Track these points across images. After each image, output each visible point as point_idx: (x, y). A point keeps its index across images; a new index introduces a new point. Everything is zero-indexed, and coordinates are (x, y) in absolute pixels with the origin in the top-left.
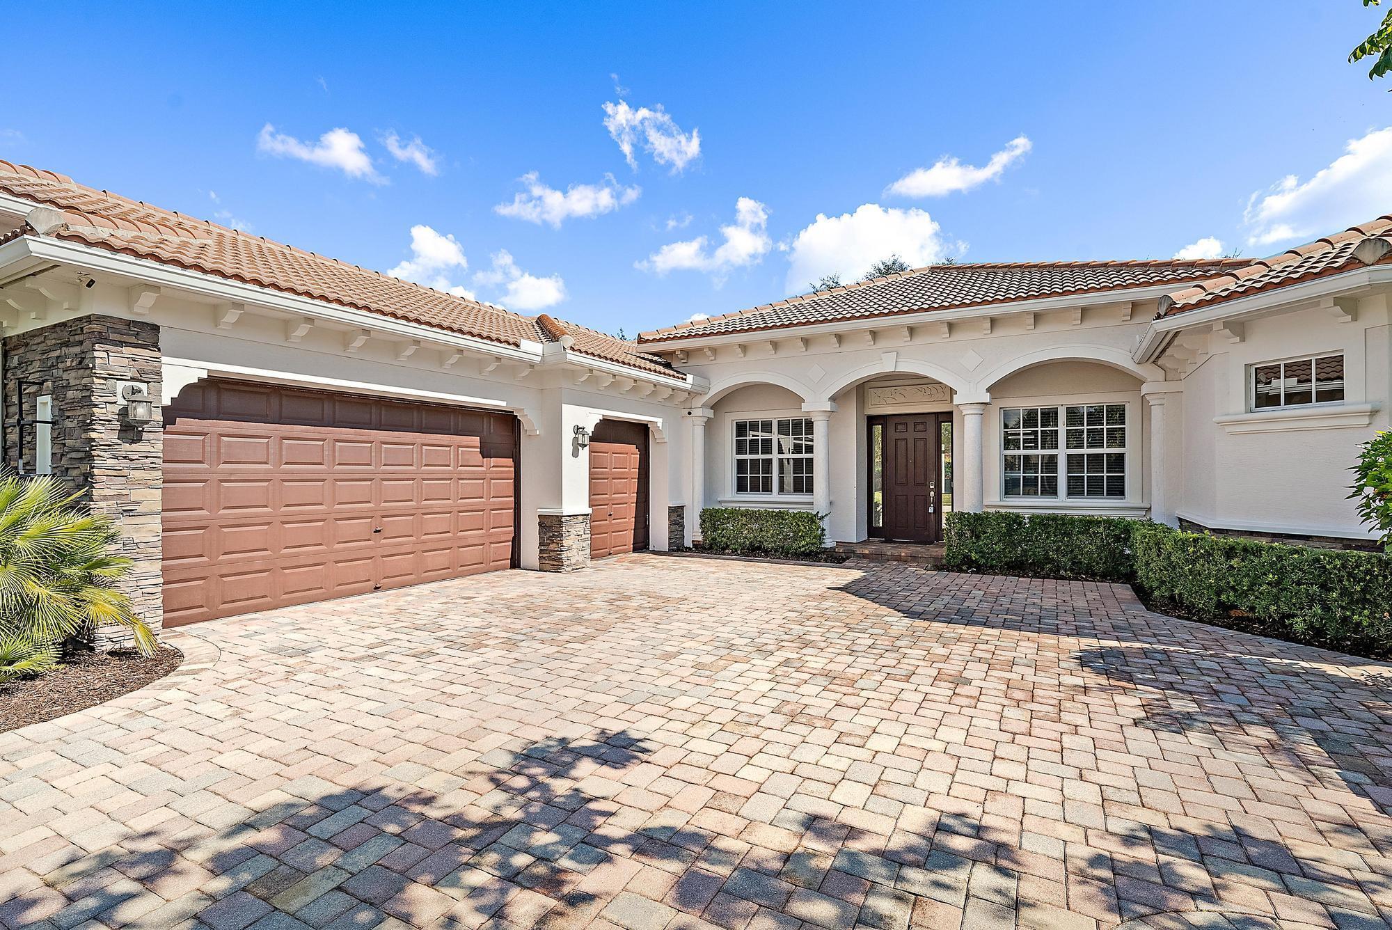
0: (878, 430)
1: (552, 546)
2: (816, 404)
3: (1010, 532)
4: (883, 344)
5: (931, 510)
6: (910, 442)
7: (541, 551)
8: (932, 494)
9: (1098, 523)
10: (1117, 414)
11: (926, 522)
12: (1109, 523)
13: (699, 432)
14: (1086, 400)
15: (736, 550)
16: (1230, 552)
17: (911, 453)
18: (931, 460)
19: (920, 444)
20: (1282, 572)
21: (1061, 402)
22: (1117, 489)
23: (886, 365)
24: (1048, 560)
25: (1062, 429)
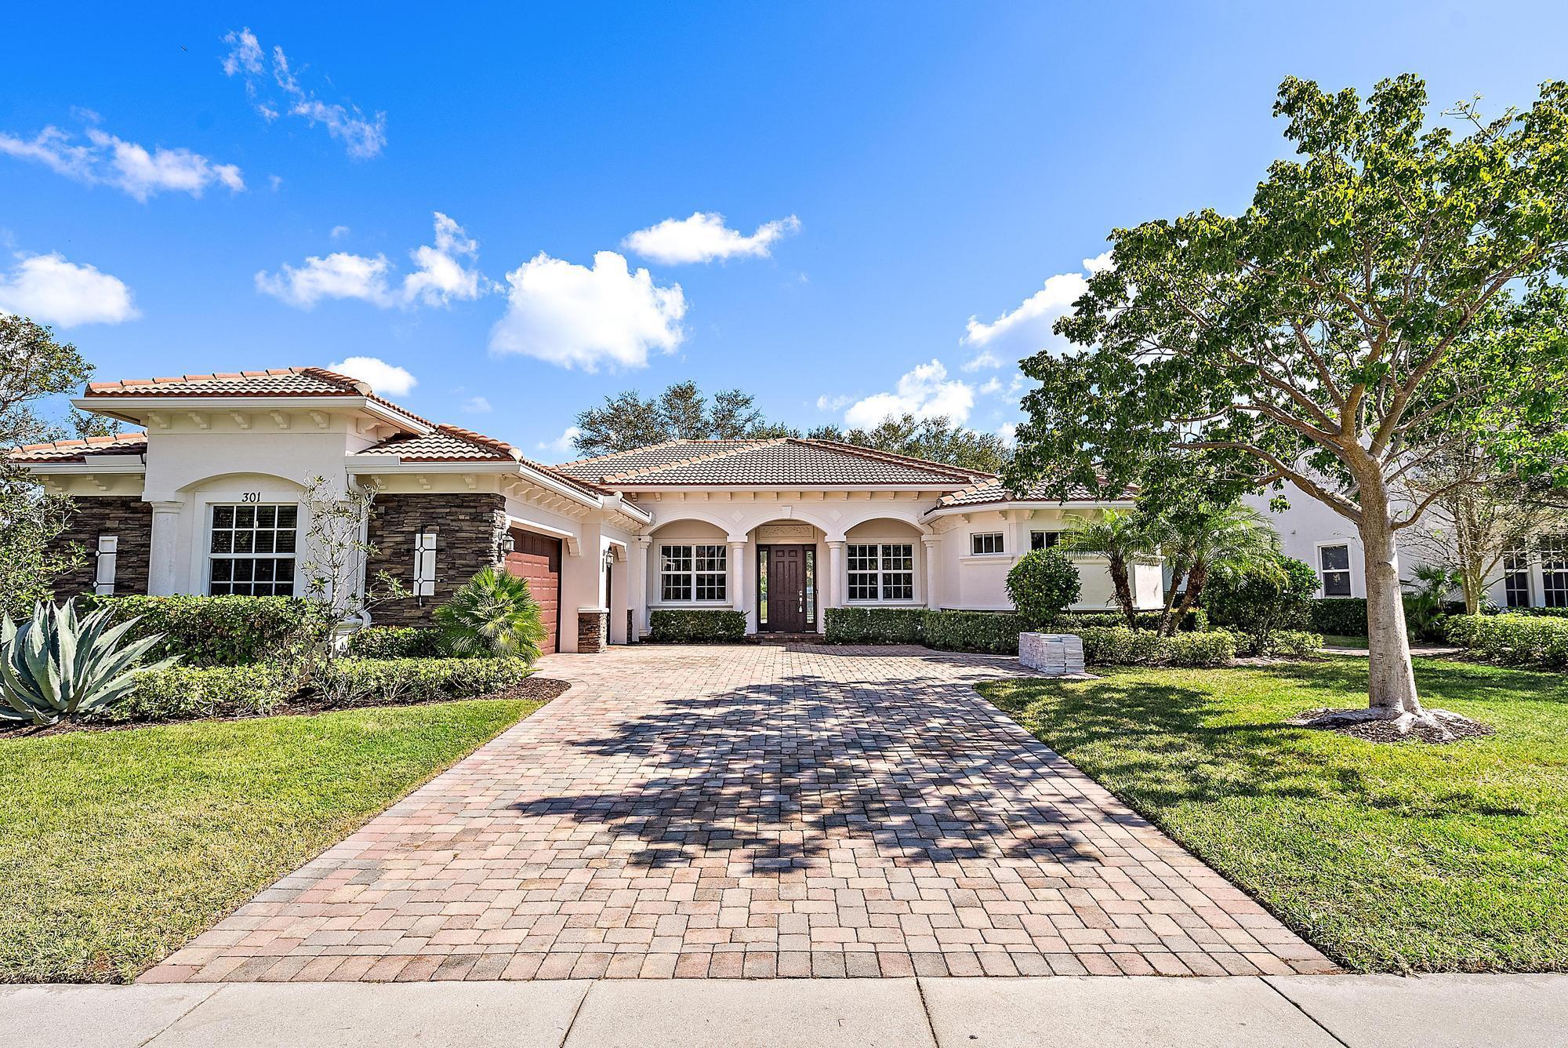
0: (764, 554)
1: (590, 635)
2: (737, 536)
3: (861, 620)
4: (783, 501)
5: (801, 611)
6: (786, 564)
7: (580, 639)
8: (801, 599)
9: (904, 612)
10: (908, 550)
11: (797, 617)
12: (909, 611)
13: (644, 553)
14: (892, 541)
15: (682, 640)
16: (967, 619)
17: (787, 573)
18: (800, 578)
19: (793, 565)
20: (986, 625)
21: (880, 542)
22: (908, 595)
23: (785, 514)
24: (880, 635)
25: (880, 558)
